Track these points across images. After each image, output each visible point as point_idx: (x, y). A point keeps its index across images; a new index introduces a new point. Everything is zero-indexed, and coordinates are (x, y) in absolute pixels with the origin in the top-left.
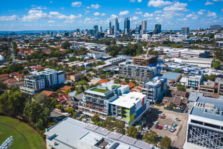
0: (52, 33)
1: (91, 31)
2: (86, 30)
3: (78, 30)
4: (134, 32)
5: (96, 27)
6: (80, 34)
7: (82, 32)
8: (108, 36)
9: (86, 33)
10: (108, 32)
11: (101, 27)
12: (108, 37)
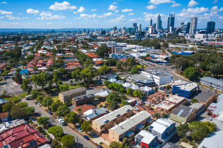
0: (89, 31)
1: (130, 29)
2: (124, 28)
3: (115, 28)
4: (180, 30)
5: (135, 25)
6: (117, 32)
7: (120, 31)
8: (151, 35)
9: (124, 31)
10: (150, 31)
11: (140, 25)
12: (151, 37)
